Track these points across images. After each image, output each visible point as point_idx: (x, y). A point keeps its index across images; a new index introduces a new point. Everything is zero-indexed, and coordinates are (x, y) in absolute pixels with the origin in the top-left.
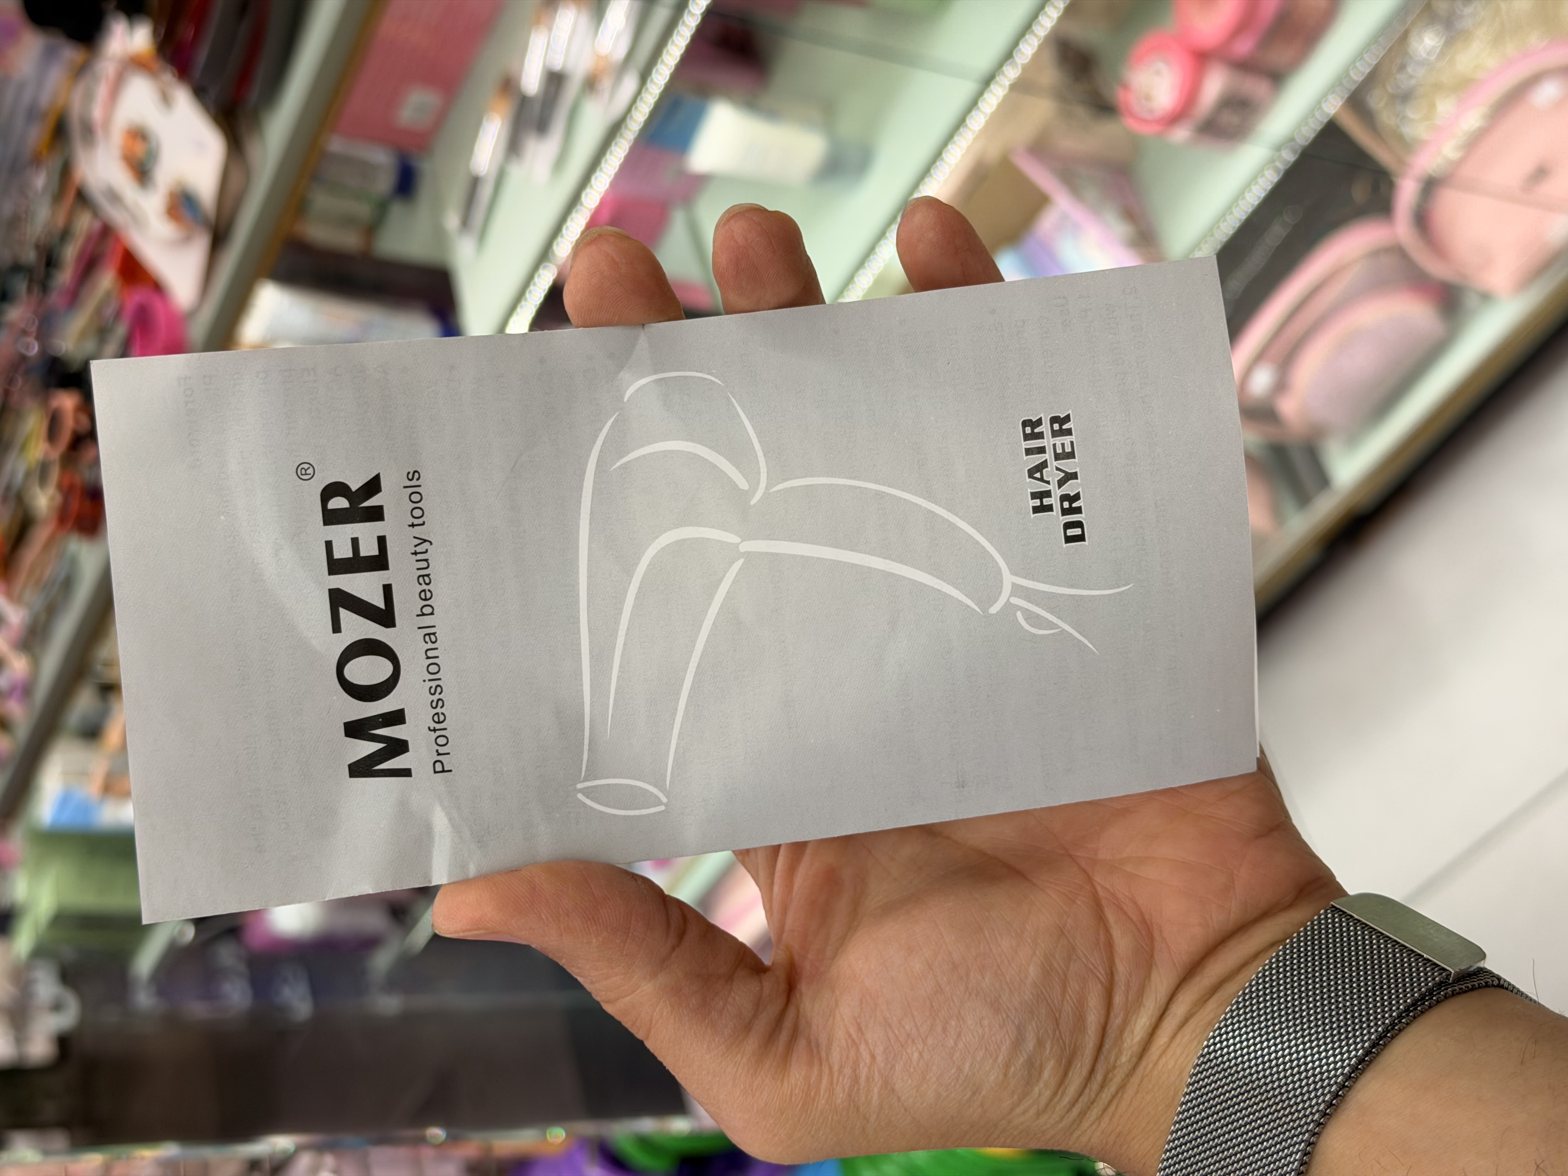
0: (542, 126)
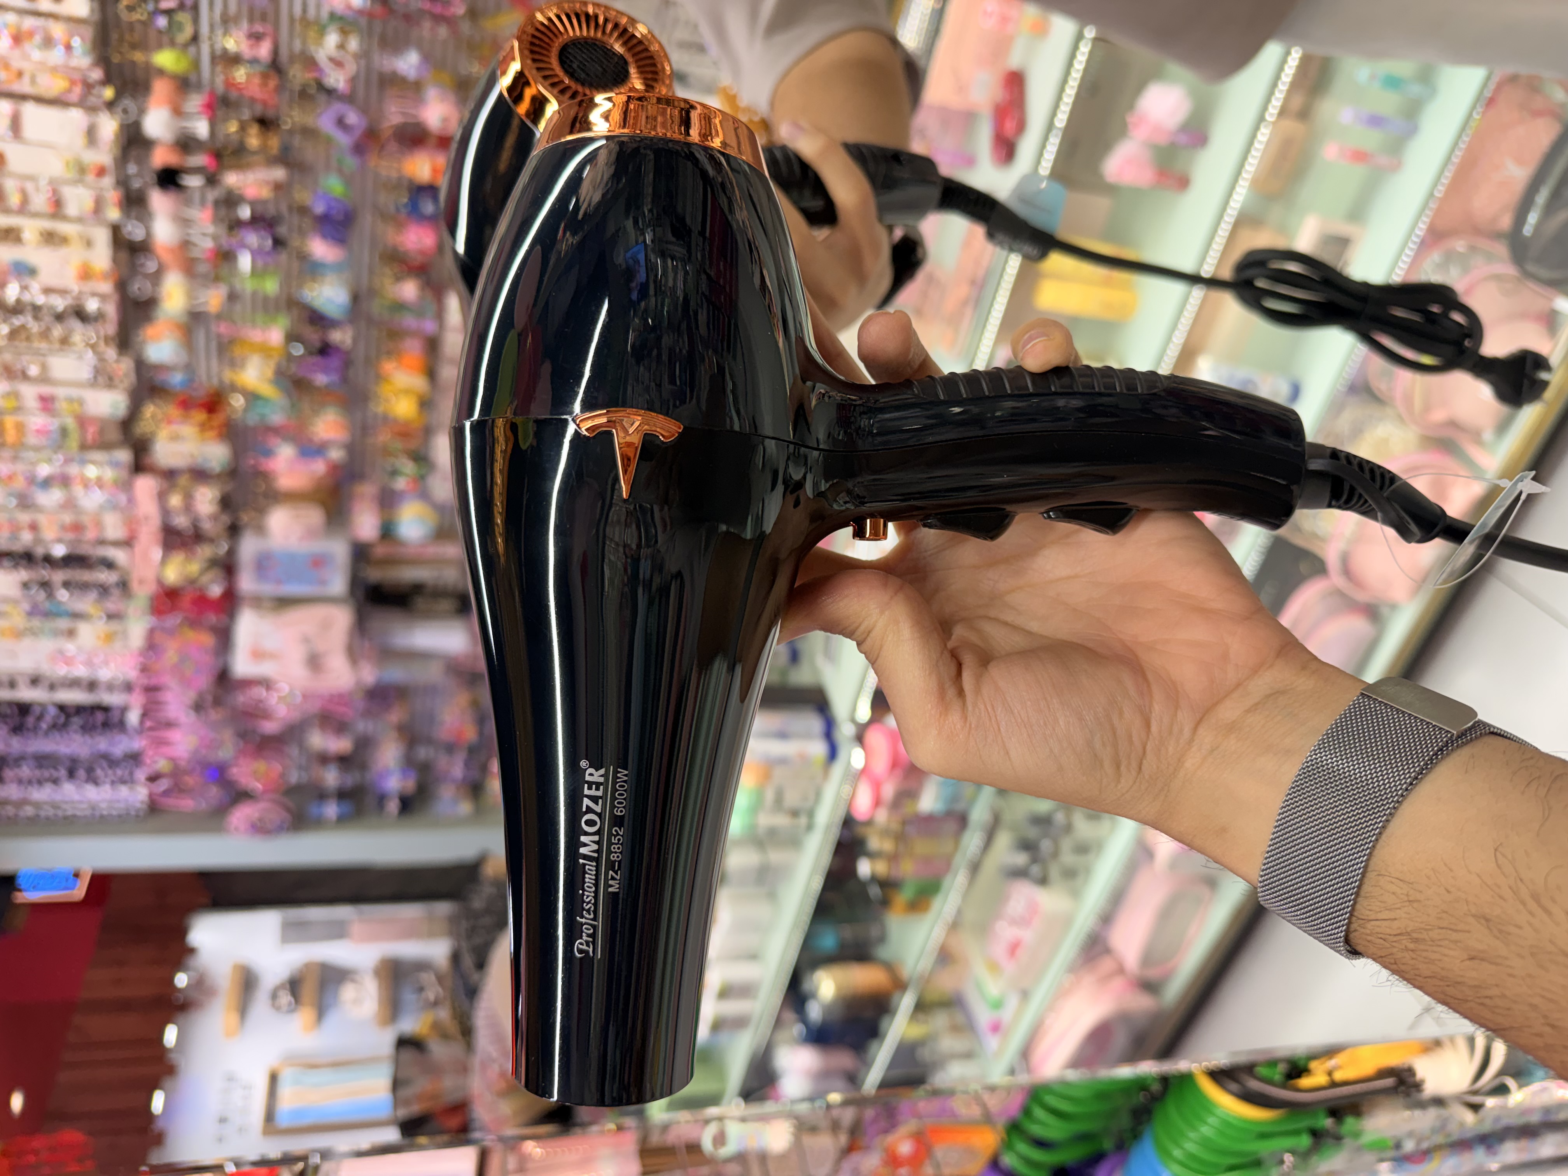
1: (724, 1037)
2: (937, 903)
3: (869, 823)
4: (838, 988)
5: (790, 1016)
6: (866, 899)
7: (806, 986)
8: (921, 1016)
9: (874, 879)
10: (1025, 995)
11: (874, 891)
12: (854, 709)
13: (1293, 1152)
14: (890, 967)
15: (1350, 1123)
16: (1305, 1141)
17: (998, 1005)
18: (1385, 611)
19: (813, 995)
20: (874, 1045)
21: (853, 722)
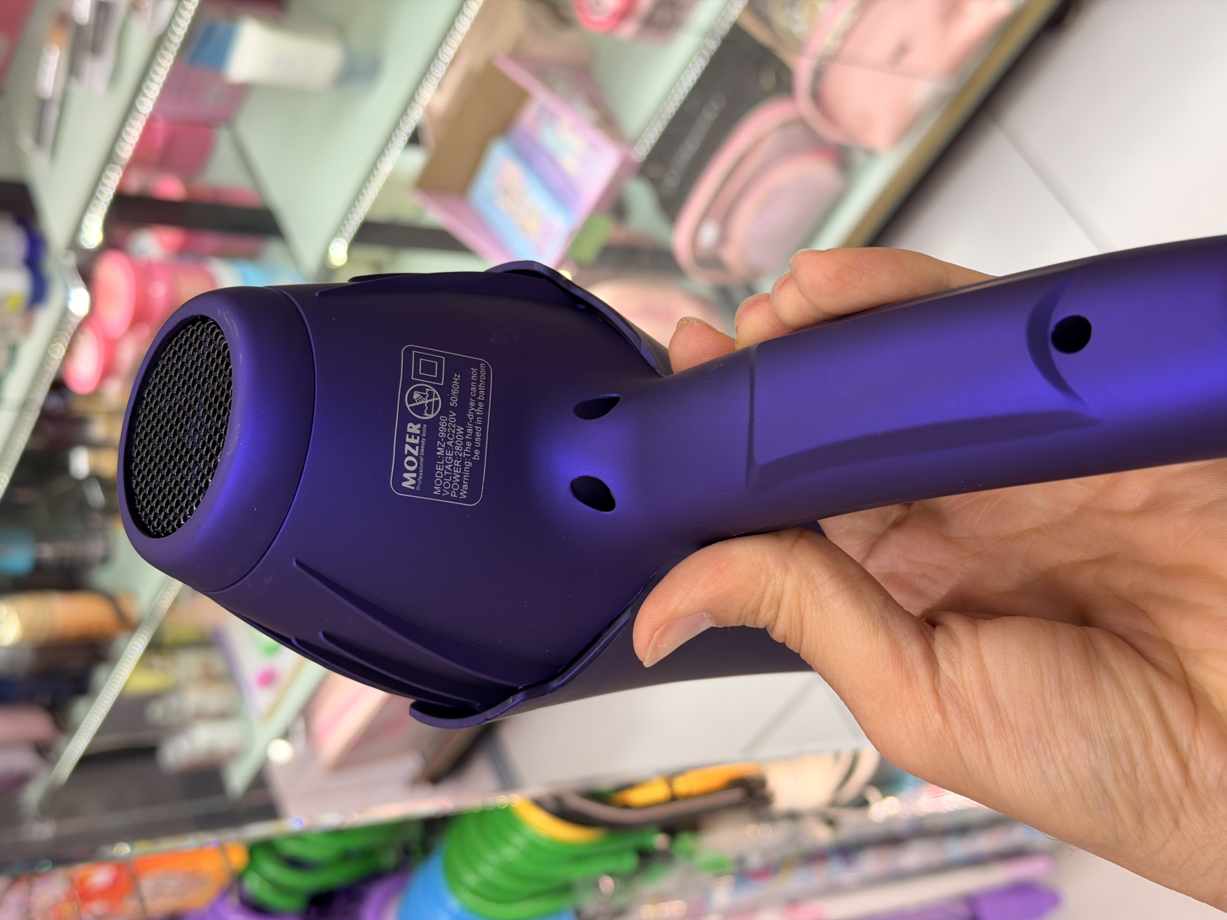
0: (96, 49)
3: (95, 395)
4: (28, 628)
6: (84, 504)
8: (157, 661)
9: (95, 476)
11: (96, 496)
13: (612, 874)
14: (111, 599)
15: (685, 842)
16: (629, 862)
17: (275, 649)
20: (81, 706)
21: (74, 245)
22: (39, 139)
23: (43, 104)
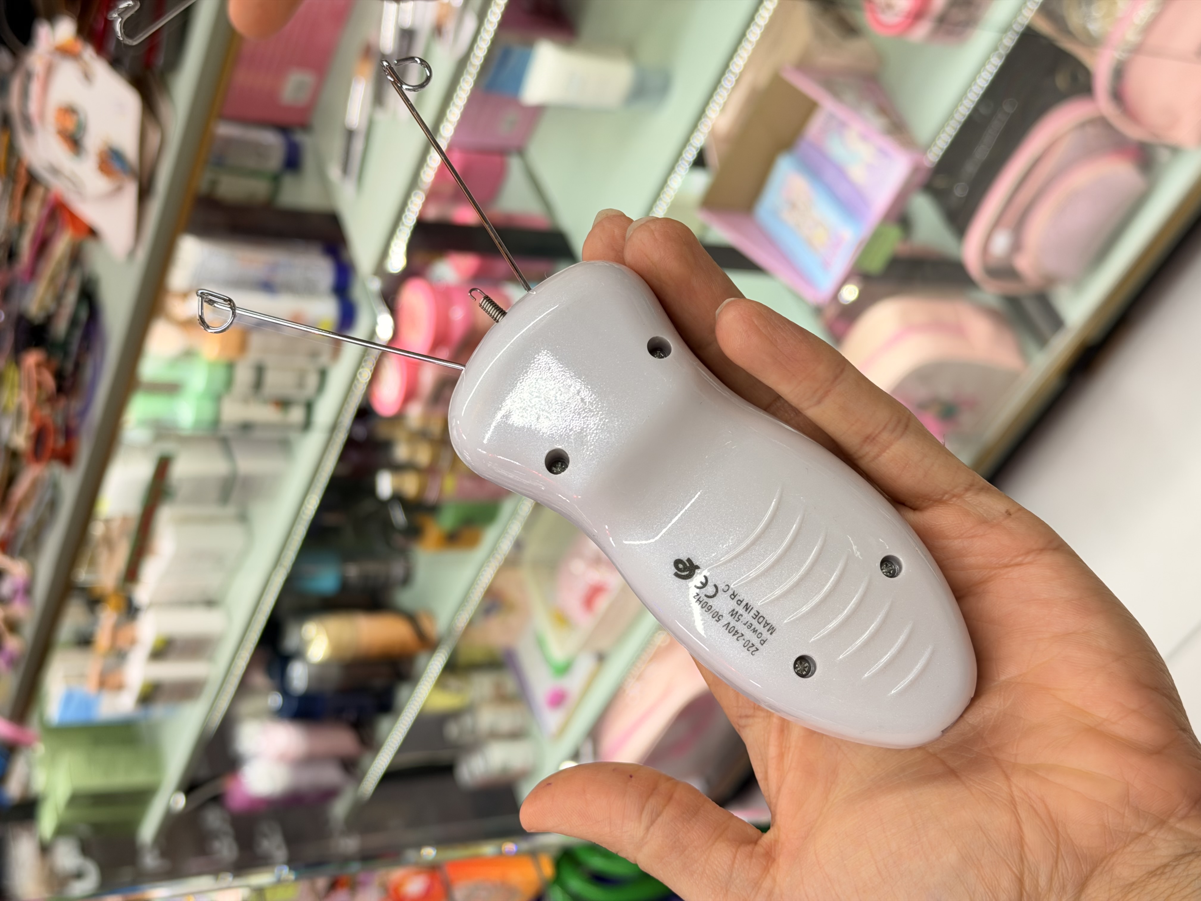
1: (158, 711)
2: (490, 535)
3: (398, 418)
4: (336, 647)
5: (260, 679)
6: (387, 525)
7: (291, 642)
8: (453, 682)
9: (398, 497)
10: (601, 658)
11: (399, 517)
12: (384, 254)
14: (411, 618)
17: (565, 669)
18: (1163, 155)
19: (298, 655)
20: (384, 724)
21: (380, 270)
22: (345, 169)
23: (350, 134)
